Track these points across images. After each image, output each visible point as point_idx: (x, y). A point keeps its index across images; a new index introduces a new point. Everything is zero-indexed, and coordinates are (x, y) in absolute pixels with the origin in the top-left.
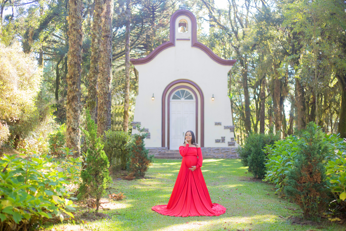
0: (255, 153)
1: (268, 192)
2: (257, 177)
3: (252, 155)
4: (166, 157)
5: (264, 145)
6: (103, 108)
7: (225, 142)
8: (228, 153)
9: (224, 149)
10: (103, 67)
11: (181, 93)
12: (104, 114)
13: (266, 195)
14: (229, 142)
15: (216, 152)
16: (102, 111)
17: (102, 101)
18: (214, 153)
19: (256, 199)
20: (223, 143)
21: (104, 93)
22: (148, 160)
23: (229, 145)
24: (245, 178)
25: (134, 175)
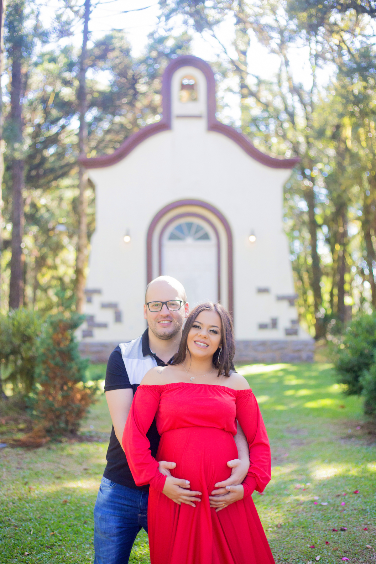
7: (277, 328)
11: (186, 228)
15: (261, 348)
23: (288, 334)
25: (47, 433)
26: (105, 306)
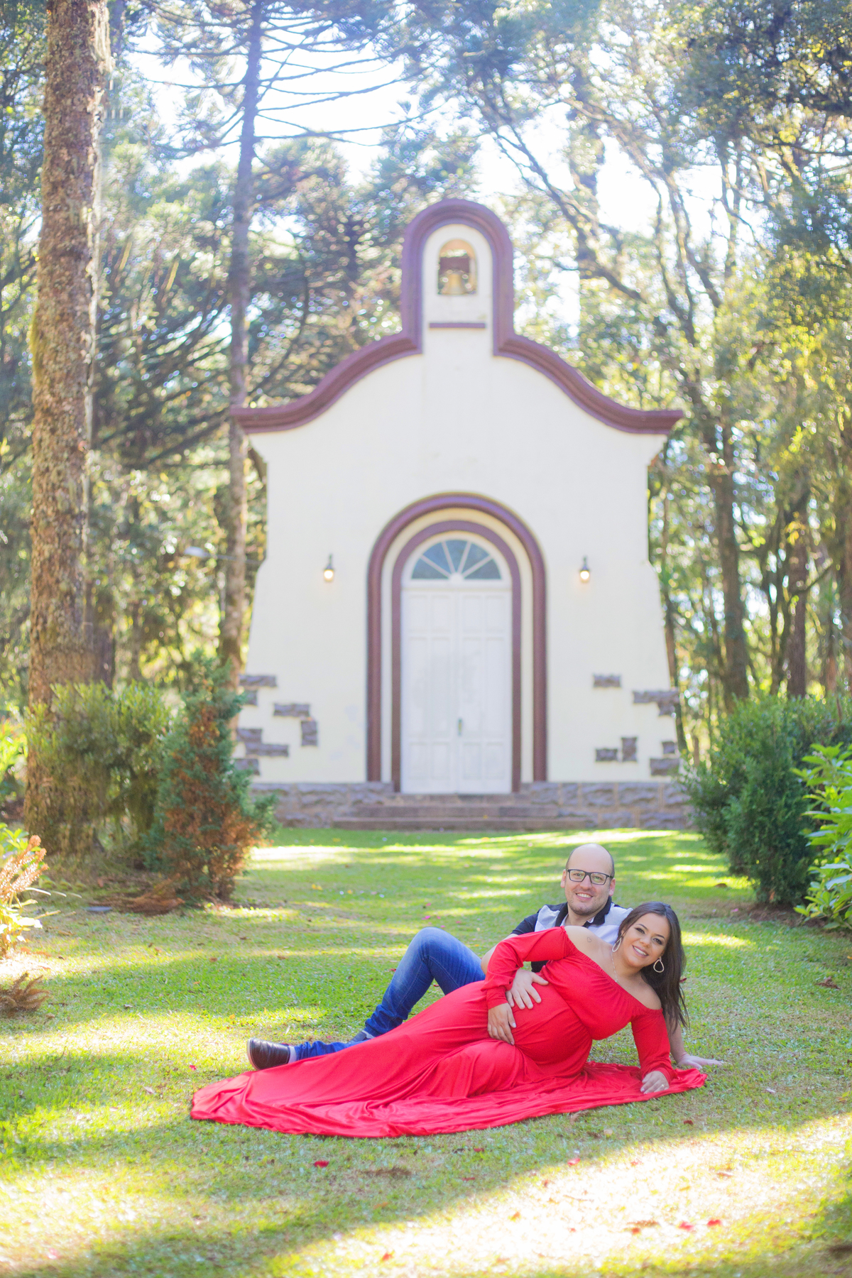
0: (763, 784)
1: (828, 972)
2: (773, 898)
3: (745, 794)
4: (383, 823)
5: (807, 750)
6: (52, 581)
7: (635, 760)
8: (652, 806)
9: (631, 788)
10: (53, 394)
11: (451, 552)
12: (58, 608)
13: (818, 984)
14: (652, 761)
15: (600, 800)
16: (51, 595)
17: (47, 549)
18: (591, 805)
19: (765, 1010)
20: (629, 766)
21: (57, 512)
22: (248, 819)
23: (657, 771)
24: (717, 905)
25: (180, 892)
26: (280, 711)
